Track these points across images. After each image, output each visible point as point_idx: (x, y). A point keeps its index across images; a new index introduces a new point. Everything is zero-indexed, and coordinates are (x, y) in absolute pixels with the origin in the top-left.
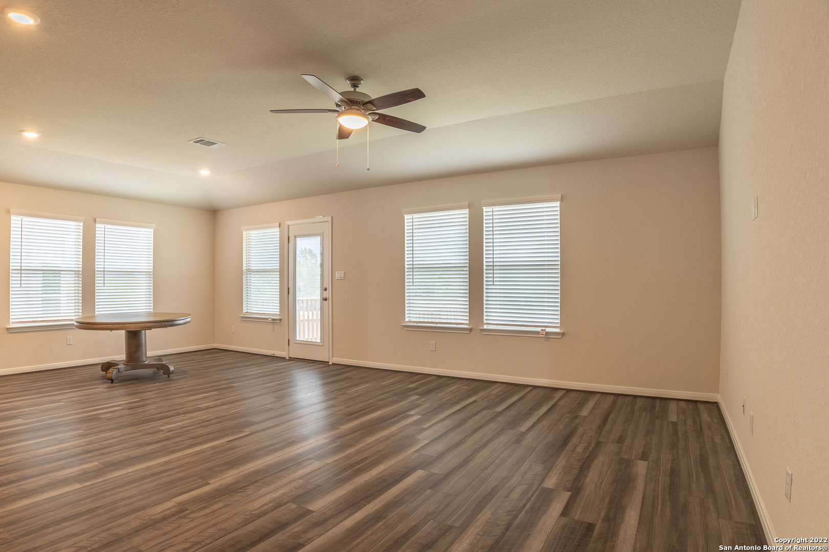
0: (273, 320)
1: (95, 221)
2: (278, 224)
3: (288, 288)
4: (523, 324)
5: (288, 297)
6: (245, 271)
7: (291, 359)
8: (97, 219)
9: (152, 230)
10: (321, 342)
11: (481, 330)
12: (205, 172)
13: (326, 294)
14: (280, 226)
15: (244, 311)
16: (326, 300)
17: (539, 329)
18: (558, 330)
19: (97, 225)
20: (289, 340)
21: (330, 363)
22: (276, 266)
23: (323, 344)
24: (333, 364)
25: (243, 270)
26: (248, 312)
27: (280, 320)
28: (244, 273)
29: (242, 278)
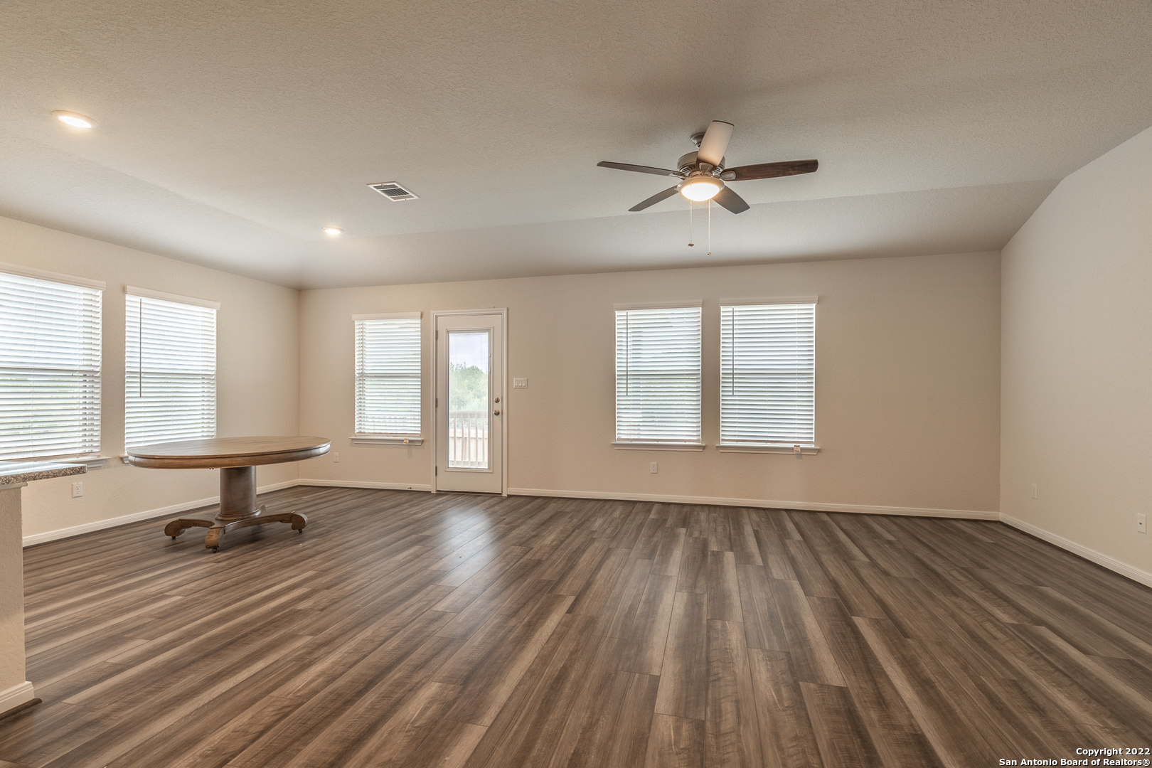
0: (410, 441)
1: (124, 290)
2: (420, 313)
3: (437, 400)
4: (769, 439)
5: (436, 411)
6: (357, 375)
7: (440, 493)
8: (129, 288)
9: (214, 311)
10: (489, 468)
11: (717, 447)
12: (333, 232)
13: (497, 407)
14: (421, 317)
15: (357, 431)
16: (497, 414)
17: (792, 445)
18: (813, 446)
19: (128, 297)
20: (436, 467)
21: (505, 495)
22: (417, 369)
23: (493, 470)
24: (509, 496)
25: (355, 375)
26: (360, 432)
27: (423, 441)
28: (357, 379)
29: (354, 386)
